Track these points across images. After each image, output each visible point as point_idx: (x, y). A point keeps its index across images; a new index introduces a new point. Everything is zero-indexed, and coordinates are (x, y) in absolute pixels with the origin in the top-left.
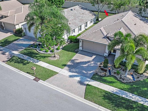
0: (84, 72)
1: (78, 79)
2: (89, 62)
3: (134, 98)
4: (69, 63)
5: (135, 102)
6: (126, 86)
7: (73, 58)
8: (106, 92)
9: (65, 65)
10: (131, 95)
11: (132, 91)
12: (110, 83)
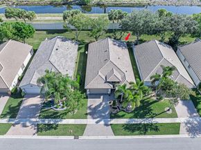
0: (103, 114)
1: (102, 122)
2: (101, 104)
3: (138, 121)
4: (88, 111)
5: (140, 124)
6: (132, 115)
7: (89, 105)
8: (123, 125)
9: (87, 114)
10: (136, 120)
11: (136, 116)
12: (122, 117)
